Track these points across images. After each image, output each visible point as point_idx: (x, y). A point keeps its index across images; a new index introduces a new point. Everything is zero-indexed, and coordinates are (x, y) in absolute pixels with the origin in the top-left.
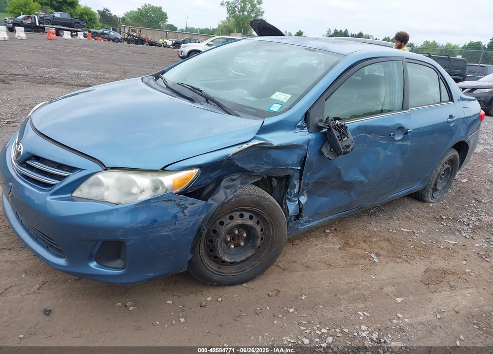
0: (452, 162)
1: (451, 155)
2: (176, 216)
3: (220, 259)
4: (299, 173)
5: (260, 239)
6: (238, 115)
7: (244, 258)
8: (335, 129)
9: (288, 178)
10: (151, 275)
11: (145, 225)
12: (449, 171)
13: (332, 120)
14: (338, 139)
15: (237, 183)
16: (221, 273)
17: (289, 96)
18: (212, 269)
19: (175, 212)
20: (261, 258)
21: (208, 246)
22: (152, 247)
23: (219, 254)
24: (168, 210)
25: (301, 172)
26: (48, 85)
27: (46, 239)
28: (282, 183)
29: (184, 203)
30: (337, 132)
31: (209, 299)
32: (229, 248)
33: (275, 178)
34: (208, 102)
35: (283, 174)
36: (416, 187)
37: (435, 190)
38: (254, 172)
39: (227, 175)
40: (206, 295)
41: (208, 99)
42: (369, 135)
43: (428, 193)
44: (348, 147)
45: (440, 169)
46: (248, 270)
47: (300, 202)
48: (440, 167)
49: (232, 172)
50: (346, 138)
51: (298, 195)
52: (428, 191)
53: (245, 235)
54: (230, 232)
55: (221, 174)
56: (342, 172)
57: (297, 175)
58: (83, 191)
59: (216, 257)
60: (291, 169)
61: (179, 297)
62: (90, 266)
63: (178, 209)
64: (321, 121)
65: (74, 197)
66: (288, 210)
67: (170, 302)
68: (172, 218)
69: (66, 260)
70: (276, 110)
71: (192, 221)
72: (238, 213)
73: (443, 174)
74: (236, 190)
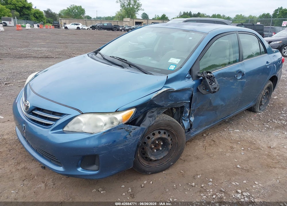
0: (269, 88)
1: (268, 84)
2: (126, 137)
3: (149, 158)
4: (189, 104)
5: (171, 145)
6: (151, 74)
7: (162, 157)
8: (207, 78)
9: (183, 107)
10: (113, 172)
11: (109, 144)
12: (268, 94)
13: (205, 73)
14: (209, 84)
15: (155, 113)
16: (150, 166)
17: (179, 60)
18: (145, 164)
19: (125, 135)
20: (172, 156)
21: (141, 151)
22: (114, 156)
23: (148, 156)
24: (122, 134)
25: (190, 104)
26: (24, 59)
27: (48, 156)
28: (178, 110)
29: (130, 129)
30: (209, 80)
31: (145, 182)
32: (154, 151)
33: (175, 108)
34: (131, 67)
35: (180, 106)
36: (251, 104)
37: (261, 105)
38: (164, 106)
39: (149, 109)
40: (143, 180)
41: (130, 65)
42: (224, 78)
43: (257, 107)
44: (215, 88)
45: (263, 93)
46: (165, 163)
47: (190, 121)
48: (263, 92)
49: (152, 108)
50: (214, 83)
51: (189, 117)
52: (257, 106)
53: (162, 143)
54: (154, 143)
55: (146, 109)
56: (212, 101)
57: (188, 105)
58: (69, 127)
59: (146, 158)
60: (185, 102)
61: (128, 182)
62: (78, 170)
63: (127, 133)
64: (199, 73)
65: (64, 131)
66: (184, 126)
67: (123, 186)
68: (124, 138)
69: (63, 168)
70: (173, 69)
71: (135, 139)
72: (157, 131)
73: (264, 96)
74: (156, 118)
